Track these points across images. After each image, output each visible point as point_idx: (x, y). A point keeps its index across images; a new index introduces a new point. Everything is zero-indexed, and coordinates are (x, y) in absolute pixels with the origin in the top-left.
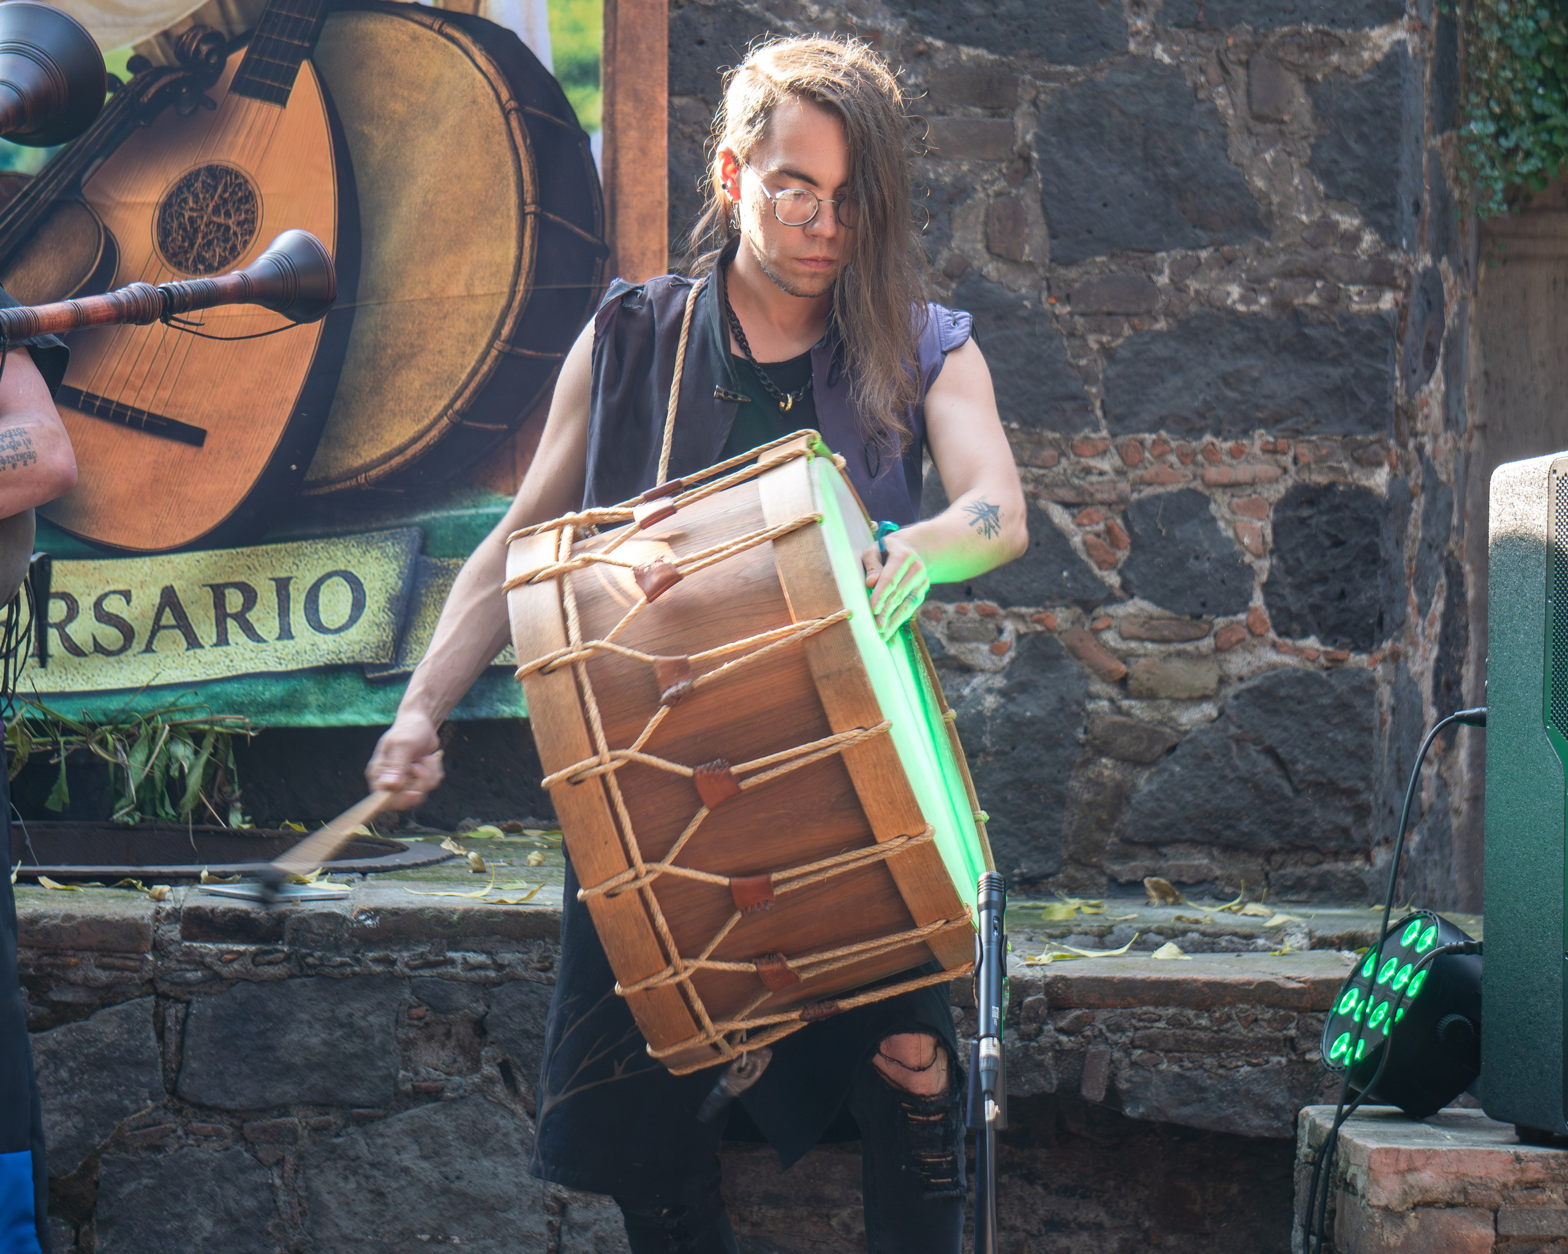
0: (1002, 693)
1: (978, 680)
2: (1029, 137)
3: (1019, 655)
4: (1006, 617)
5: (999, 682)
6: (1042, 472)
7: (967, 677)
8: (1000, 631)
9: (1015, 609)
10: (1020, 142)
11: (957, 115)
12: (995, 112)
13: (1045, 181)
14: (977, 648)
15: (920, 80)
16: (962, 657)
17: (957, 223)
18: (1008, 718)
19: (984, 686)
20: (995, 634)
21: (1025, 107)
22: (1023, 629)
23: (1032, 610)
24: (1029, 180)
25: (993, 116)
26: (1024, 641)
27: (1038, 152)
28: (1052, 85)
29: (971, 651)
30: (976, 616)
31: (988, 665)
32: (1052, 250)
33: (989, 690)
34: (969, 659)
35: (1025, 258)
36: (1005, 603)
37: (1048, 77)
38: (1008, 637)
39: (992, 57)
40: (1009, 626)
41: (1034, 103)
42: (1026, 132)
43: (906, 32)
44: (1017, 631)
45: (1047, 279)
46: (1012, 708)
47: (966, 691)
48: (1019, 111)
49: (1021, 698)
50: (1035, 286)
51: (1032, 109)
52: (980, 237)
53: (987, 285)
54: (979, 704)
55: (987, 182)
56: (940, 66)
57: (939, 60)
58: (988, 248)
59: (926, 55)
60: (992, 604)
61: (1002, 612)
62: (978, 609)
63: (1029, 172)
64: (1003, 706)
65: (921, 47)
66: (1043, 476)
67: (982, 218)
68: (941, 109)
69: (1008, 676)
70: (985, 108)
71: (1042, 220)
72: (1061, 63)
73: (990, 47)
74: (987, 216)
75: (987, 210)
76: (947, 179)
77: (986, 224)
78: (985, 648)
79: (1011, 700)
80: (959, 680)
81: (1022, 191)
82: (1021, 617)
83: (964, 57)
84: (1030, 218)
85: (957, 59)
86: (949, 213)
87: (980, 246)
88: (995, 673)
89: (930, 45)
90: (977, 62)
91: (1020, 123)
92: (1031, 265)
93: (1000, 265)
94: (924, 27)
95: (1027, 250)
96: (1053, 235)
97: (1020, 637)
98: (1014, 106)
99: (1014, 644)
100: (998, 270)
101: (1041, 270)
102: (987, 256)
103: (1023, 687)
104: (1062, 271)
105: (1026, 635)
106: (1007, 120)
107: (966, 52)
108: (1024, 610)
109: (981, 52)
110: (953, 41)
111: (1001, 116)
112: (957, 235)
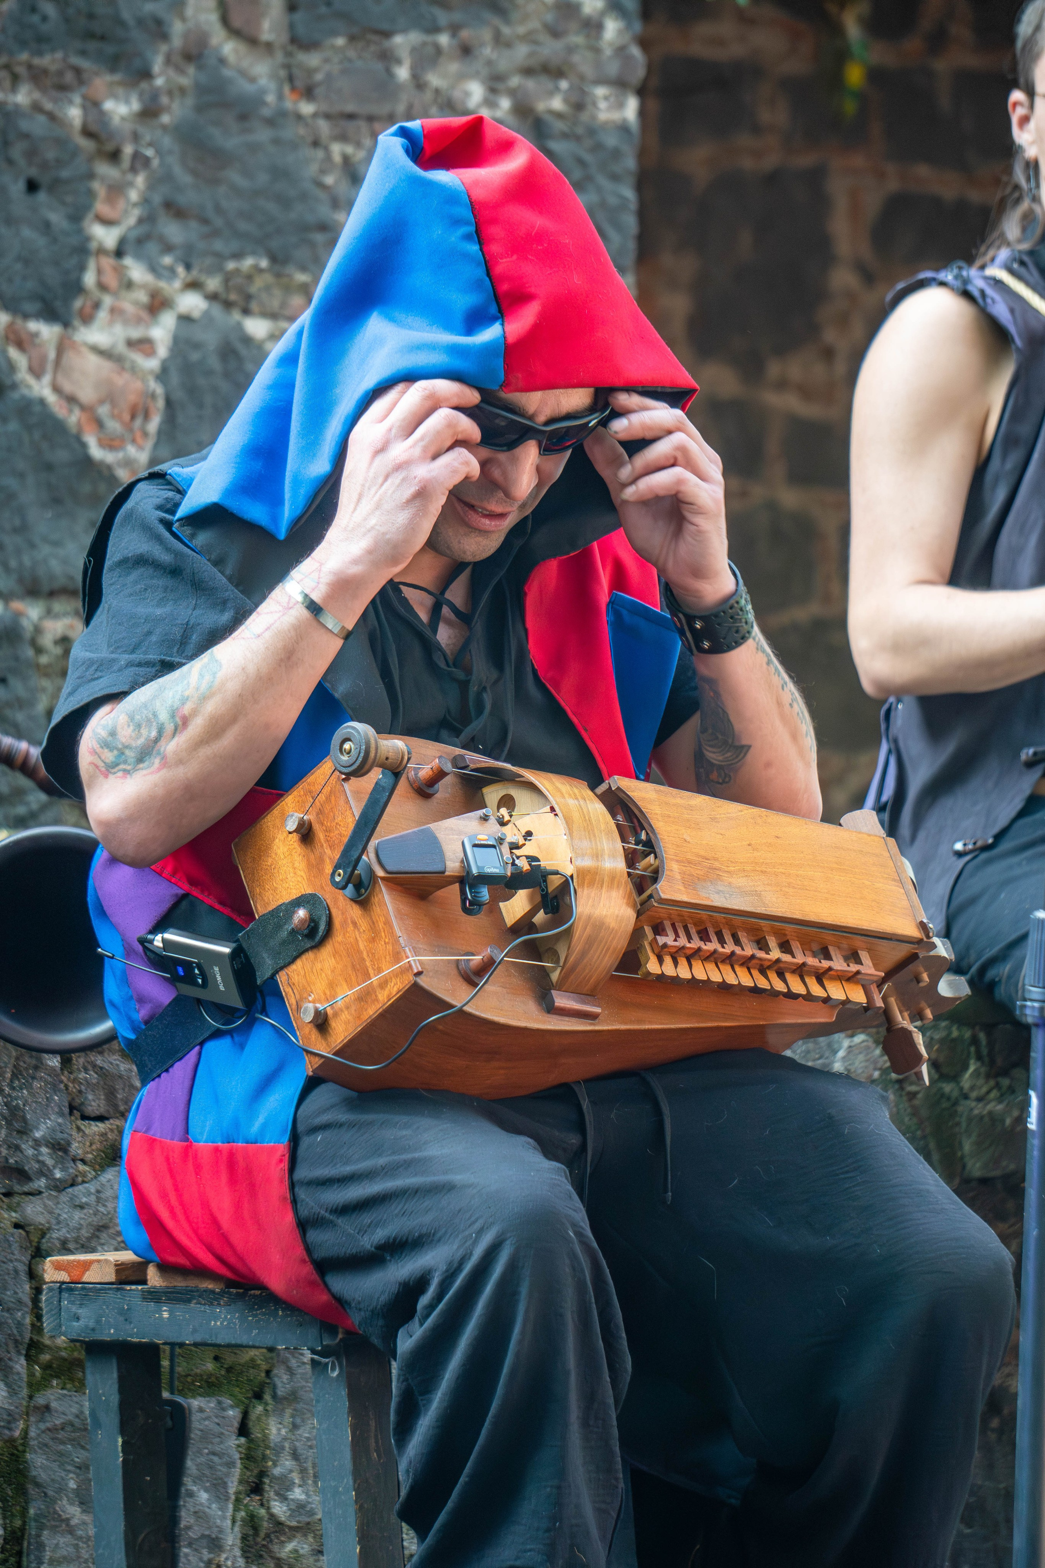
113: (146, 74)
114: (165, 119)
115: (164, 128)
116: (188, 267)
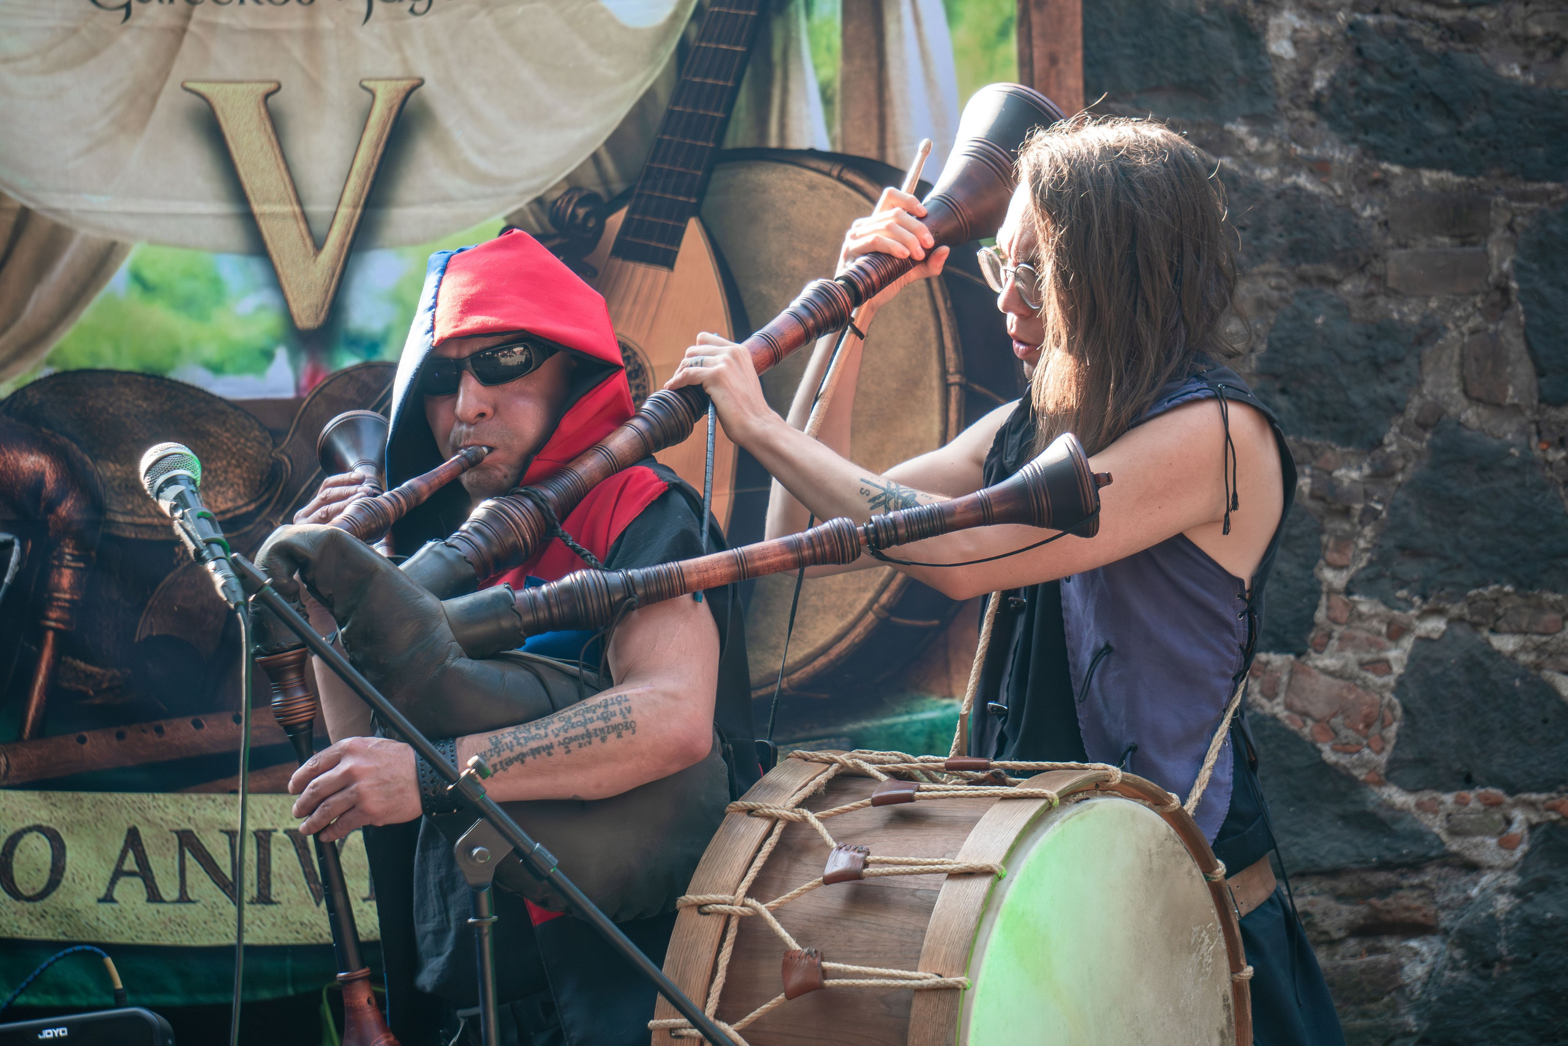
0: (1516, 892)
1: (1486, 879)
2: (1506, 266)
3: (1533, 848)
4: (1514, 805)
5: (1512, 880)
6: (1544, 639)
7: (1474, 876)
8: (1509, 822)
9: (1525, 796)
10: (1495, 272)
11: (1422, 246)
12: (1464, 240)
13: (1528, 313)
14: (1483, 842)
15: (1377, 210)
16: (1467, 853)
17: (1428, 366)
18: (1526, 921)
19: (1494, 885)
20: (1503, 826)
21: (1500, 232)
22: (1535, 819)
23: (1543, 796)
24: (1510, 313)
25: (1463, 244)
26: (1538, 831)
27: (1518, 281)
28: (1530, 205)
29: (1476, 846)
30: (1479, 806)
31: (1497, 861)
32: (1540, 389)
33: (1501, 890)
34: (1474, 855)
35: (1508, 401)
36: (1512, 789)
37: (1524, 197)
38: (1518, 828)
39: (1457, 180)
40: (1519, 816)
41: (1510, 227)
42: (1501, 260)
43: (1358, 160)
44: (1528, 820)
45: (1537, 423)
46: (1529, 909)
47: (1474, 892)
48: (1493, 237)
49: (1539, 897)
50: (1523, 431)
51: (1508, 234)
52: (1455, 380)
53: (1467, 433)
54: (1491, 906)
55: (1460, 318)
56: (1399, 194)
57: (1397, 187)
58: (1466, 392)
59: (1382, 183)
60: (1496, 792)
61: (1509, 800)
62: (1481, 798)
63: (1508, 304)
64: (1519, 907)
65: (1376, 175)
66: (1546, 643)
67: (1456, 359)
68: (1403, 241)
69: (1522, 872)
70: (1452, 236)
71: (1526, 357)
72: (1538, 180)
73: (1456, 169)
74: (1462, 356)
75: (1462, 350)
76: (1414, 319)
77: (1462, 365)
78: (1492, 842)
79: (1529, 900)
80: (1465, 879)
81: (1501, 325)
82: (1532, 805)
83: (1426, 182)
84: (1512, 356)
85: (1419, 186)
86: (1419, 356)
87: (1456, 391)
88: (1507, 869)
89: (1386, 172)
90: (1440, 185)
91: (1494, 251)
92: (1516, 409)
93: (1480, 410)
94: (1379, 153)
95: (1511, 390)
96: (1540, 373)
97: (1532, 828)
98: (1487, 232)
99: (1526, 837)
100: (1478, 416)
101: (1528, 413)
102: (1465, 402)
103: (1542, 885)
104: (1553, 412)
105: (1538, 825)
106: (1479, 249)
107: (1428, 177)
108: (1534, 796)
109: (1445, 175)
110: (1412, 165)
111: (1473, 244)
112: (1429, 380)
113: (1379, 444)
114: (1399, 478)
115: (1399, 485)
116: (1425, 598)
